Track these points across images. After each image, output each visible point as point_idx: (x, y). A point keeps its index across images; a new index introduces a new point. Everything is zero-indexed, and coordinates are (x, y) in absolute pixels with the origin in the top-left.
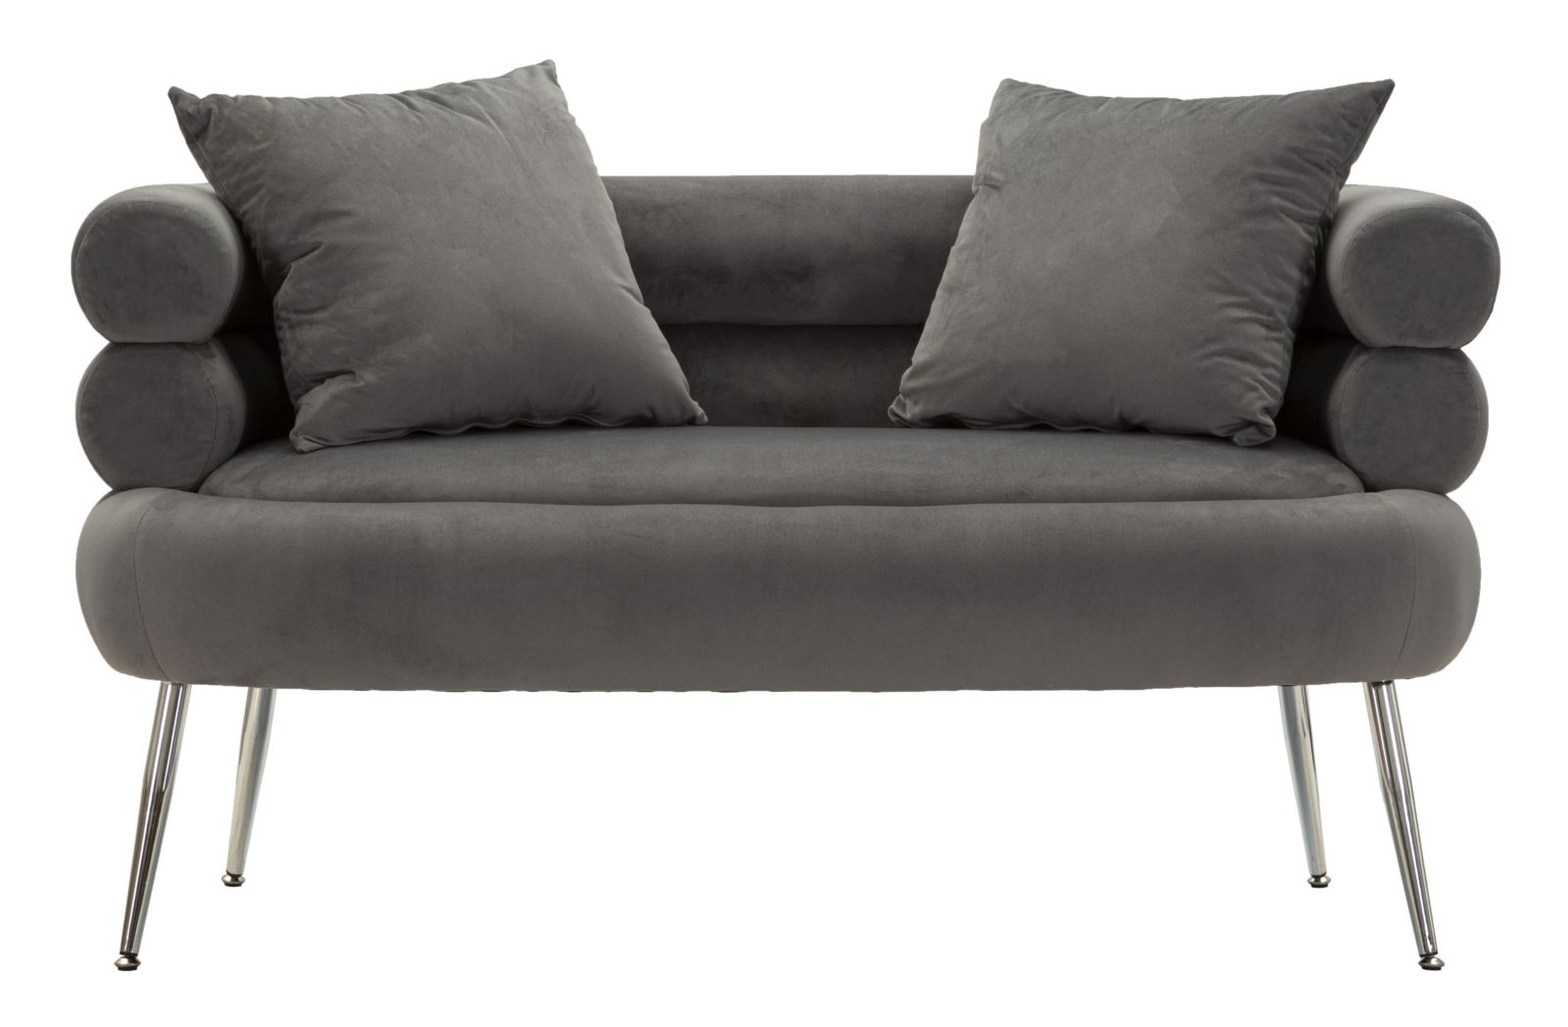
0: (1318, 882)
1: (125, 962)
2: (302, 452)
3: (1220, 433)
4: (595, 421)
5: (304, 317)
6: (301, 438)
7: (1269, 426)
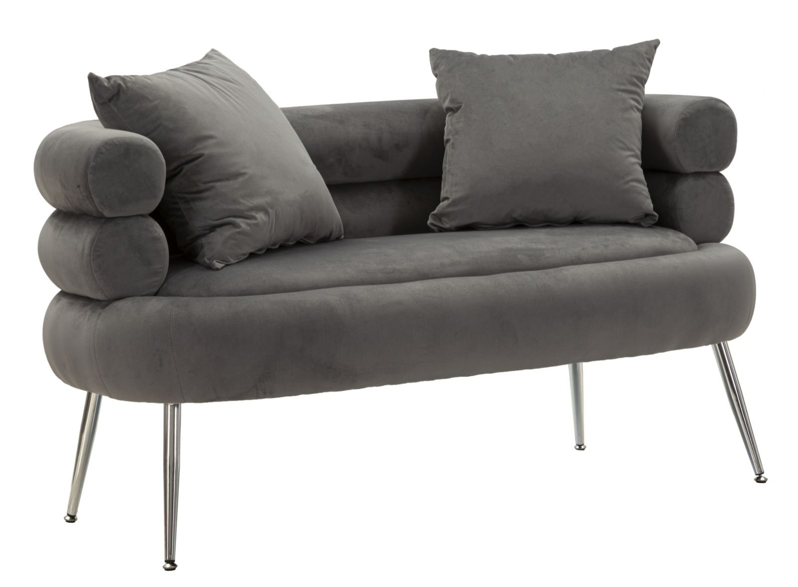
0: (580, 447)
1: (168, 566)
2: (218, 269)
3: (632, 222)
4: (307, 241)
5: (196, 196)
6: (215, 261)
7: (656, 216)
